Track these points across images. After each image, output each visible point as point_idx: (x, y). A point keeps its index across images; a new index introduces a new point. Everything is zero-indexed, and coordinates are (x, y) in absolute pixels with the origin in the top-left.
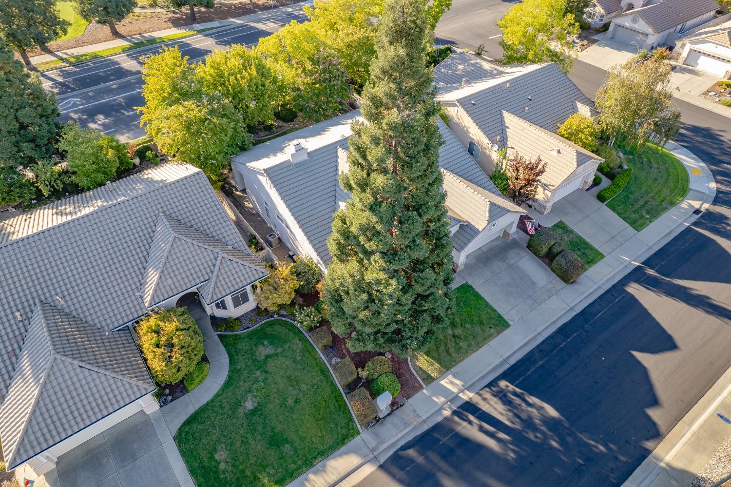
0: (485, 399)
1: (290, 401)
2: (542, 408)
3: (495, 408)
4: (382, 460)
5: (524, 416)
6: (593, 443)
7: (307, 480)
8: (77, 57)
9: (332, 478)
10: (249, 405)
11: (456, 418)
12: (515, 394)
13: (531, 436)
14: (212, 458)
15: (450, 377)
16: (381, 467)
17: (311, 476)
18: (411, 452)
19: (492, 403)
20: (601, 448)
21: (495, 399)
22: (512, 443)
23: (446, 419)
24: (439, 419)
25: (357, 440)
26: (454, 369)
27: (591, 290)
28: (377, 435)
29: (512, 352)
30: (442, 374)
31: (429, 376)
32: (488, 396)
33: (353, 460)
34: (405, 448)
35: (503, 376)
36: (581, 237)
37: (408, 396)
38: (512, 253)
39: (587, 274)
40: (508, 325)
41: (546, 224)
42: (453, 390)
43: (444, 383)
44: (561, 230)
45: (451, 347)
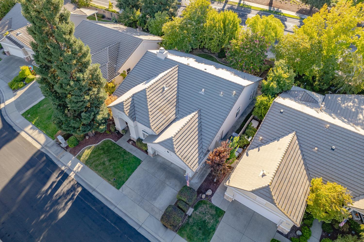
0: (70, 182)
2: (64, 210)
4: (42, 150)
5: (60, 200)
8: (244, 5)
9: (36, 136)
11: (59, 173)
12: (73, 196)
13: (48, 205)
15: (81, 166)
16: (39, 151)
17: (37, 131)
18: (44, 159)
19: (67, 186)
21: (70, 187)
23: (59, 168)
24: (60, 165)
26: (86, 166)
28: (53, 145)
30: (82, 162)
31: (81, 157)
32: (72, 183)
33: (43, 141)
34: (47, 156)
35: (84, 190)
36: (214, 230)
37: (70, 152)
38: (174, 182)
39: (178, 237)
40: (118, 188)
41: (215, 201)
42: (75, 169)
43: (79, 164)
44: (214, 212)
45: (98, 162)
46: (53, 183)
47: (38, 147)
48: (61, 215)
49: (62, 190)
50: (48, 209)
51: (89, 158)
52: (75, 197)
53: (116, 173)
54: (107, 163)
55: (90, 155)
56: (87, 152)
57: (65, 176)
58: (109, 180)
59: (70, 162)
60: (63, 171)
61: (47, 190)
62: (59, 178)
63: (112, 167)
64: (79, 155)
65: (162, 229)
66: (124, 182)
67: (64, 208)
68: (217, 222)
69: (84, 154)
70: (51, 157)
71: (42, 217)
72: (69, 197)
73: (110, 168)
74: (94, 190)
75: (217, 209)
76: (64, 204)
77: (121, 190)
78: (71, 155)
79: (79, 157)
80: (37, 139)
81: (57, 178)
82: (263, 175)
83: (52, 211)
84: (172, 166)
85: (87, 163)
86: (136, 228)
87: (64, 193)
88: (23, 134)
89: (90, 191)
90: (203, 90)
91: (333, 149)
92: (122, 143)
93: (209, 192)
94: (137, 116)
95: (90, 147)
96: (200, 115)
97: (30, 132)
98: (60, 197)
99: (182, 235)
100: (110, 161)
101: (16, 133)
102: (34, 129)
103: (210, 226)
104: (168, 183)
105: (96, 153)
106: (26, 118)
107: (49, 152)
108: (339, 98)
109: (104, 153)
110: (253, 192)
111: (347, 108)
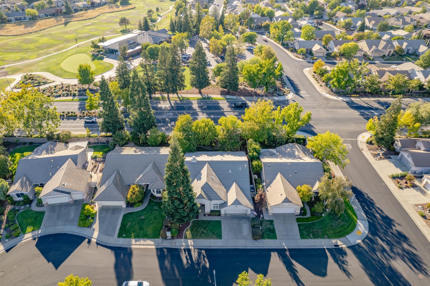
0: (194, 251)
1: (151, 222)
2: (206, 263)
3: (195, 255)
4: (158, 247)
5: (200, 261)
6: (209, 279)
7: (140, 240)
8: (183, 98)
9: (145, 243)
10: (142, 217)
11: (183, 251)
12: (203, 255)
13: (196, 266)
14: (127, 223)
15: (192, 241)
16: (157, 249)
17: (142, 240)
18: (165, 250)
19: (195, 253)
20: (210, 281)
21: (197, 253)
22: (190, 265)
23: (181, 249)
24: (179, 248)
25: (157, 240)
26: (194, 240)
27: (259, 245)
28: (162, 241)
29: (215, 245)
30: (190, 239)
31: (187, 237)
32: (196, 251)
33: (152, 243)
34: (165, 248)
35: (205, 250)
36: (275, 229)
37: (177, 238)
38: (244, 220)
39: (263, 240)
40: (221, 239)
41: (266, 218)
42: (190, 244)
43: (189, 241)
44: (269, 223)
45: (199, 234)
46: (186, 257)
47: (154, 247)
48: (208, 265)
49: (195, 257)
50: (198, 268)
51: (192, 235)
52: (205, 255)
53: (214, 233)
54: (205, 231)
55: (192, 234)
56: (188, 233)
57: (189, 251)
58: (213, 238)
59: (183, 243)
60: (184, 249)
61: (188, 262)
62: (187, 253)
63: (209, 232)
64: (184, 237)
65: (255, 241)
66: (221, 235)
67: (205, 262)
68: (273, 225)
69: (187, 234)
70: (169, 247)
71: (200, 272)
72: (202, 257)
73: (208, 232)
74: (210, 246)
75: (269, 221)
76: (203, 261)
77: (222, 238)
78: (180, 240)
79: (186, 238)
80: (148, 244)
81: (185, 253)
82: (281, 195)
83: (201, 267)
84: (236, 215)
85: (194, 237)
86: (245, 248)
87: (198, 258)
88: (133, 247)
89: (209, 248)
90: (230, 170)
91: (296, 173)
92: (201, 218)
93: (262, 216)
94: (211, 197)
95: (187, 229)
96: (237, 184)
97: (138, 243)
98: (198, 260)
99: (264, 239)
100: (205, 229)
101: (129, 249)
102: (138, 241)
103: (272, 228)
104: (241, 223)
105: (194, 230)
106: (123, 237)
107: (164, 246)
108: (282, 148)
109: (198, 228)
110: (282, 202)
111: (289, 152)
